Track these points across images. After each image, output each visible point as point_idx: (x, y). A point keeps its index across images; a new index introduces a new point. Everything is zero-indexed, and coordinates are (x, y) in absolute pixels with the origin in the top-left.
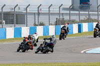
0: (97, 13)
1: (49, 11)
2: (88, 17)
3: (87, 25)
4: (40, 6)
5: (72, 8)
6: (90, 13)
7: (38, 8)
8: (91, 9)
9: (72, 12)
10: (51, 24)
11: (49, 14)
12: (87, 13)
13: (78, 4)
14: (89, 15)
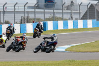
0: (62, 11)
1: (15, 9)
2: (52, 15)
3: (52, 24)
4: (5, 4)
5: (37, 6)
6: (55, 11)
7: (4, 6)
8: (56, 7)
9: (37, 10)
10: (17, 23)
11: (14, 12)
12: (52, 11)
13: (43, 2)
14: (54, 13)
